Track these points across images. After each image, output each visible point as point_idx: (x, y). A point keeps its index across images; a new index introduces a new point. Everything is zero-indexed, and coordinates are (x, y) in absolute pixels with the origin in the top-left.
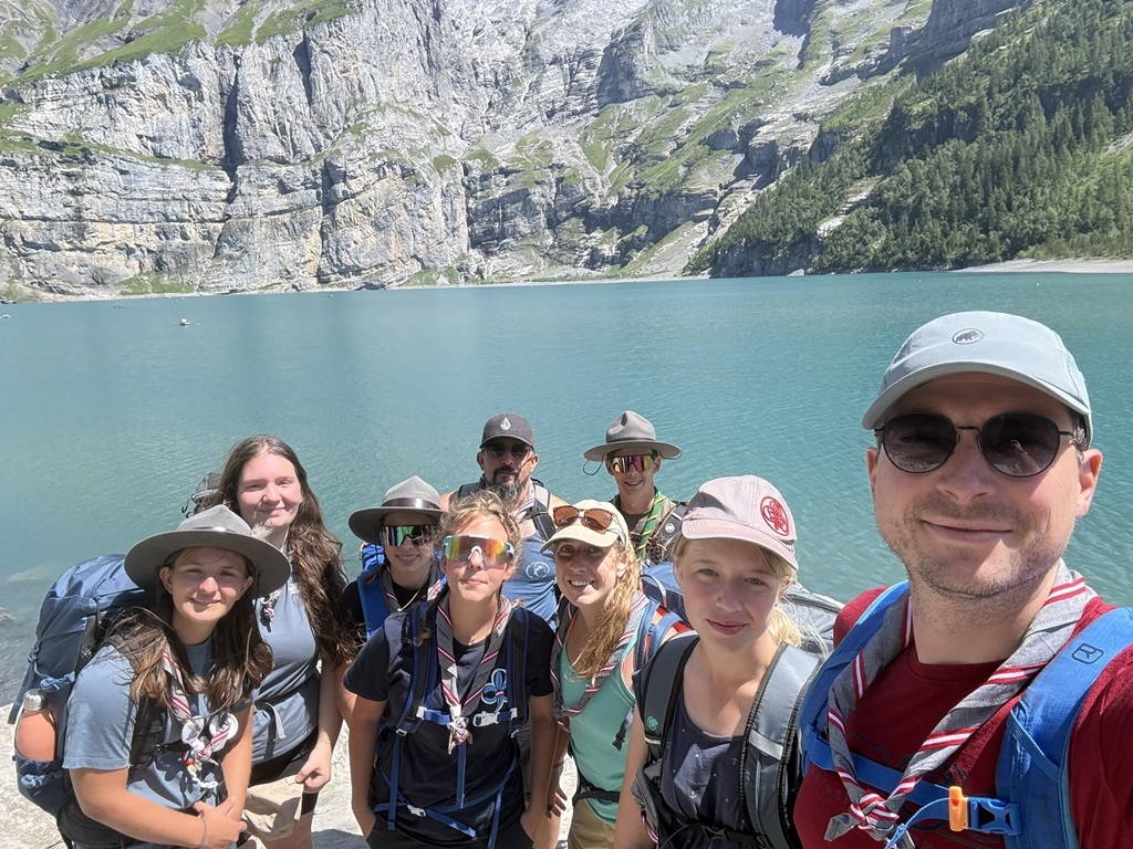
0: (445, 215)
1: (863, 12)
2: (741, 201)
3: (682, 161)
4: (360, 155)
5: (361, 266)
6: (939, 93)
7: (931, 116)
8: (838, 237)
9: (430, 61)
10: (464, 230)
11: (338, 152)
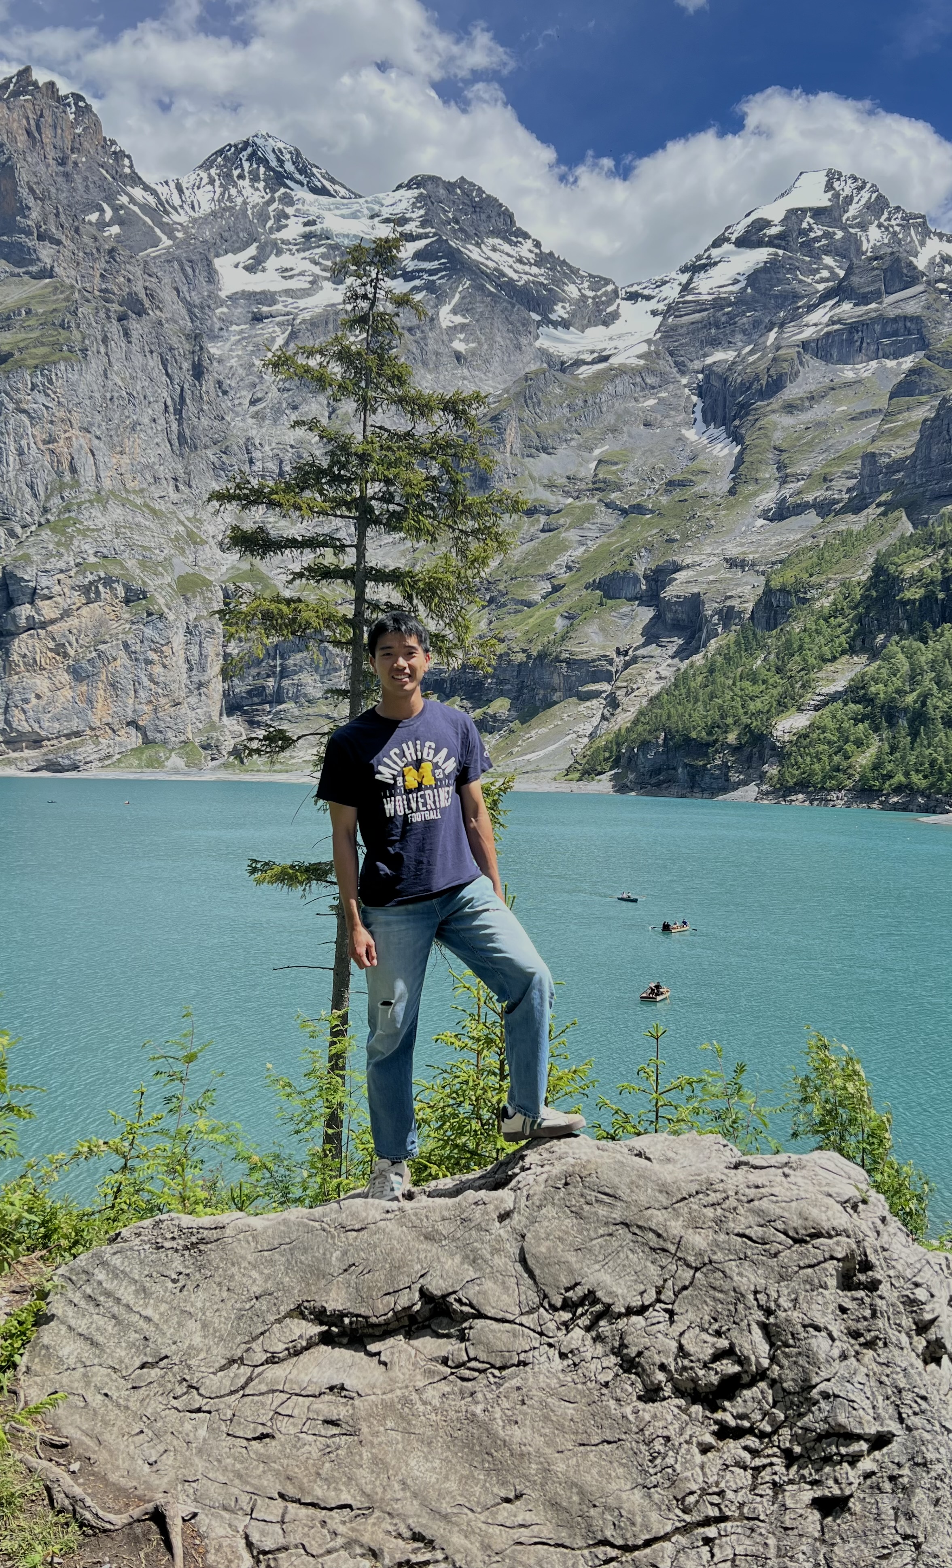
0: (188, 661)
1: (818, 424)
2: (651, 675)
3: (561, 610)
4: (61, 565)
5: (43, 733)
6: (942, 552)
7: (932, 582)
8: (804, 743)
9: (181, 436)
10: (217, 687)
11: (27, 558)
